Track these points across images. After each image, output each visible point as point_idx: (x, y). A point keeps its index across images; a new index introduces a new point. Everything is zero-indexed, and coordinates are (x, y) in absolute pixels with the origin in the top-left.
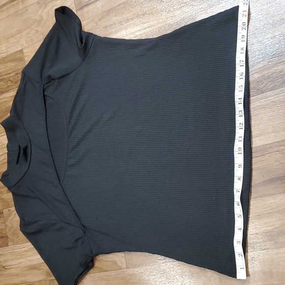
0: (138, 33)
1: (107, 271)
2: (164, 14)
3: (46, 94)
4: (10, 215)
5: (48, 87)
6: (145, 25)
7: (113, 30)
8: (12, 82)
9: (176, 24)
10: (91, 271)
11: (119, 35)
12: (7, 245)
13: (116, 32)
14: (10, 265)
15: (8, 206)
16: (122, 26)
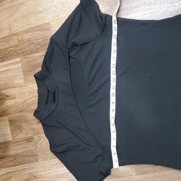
0: (145, 16)
1: (121, 177)
2: (166, 4)
3: (70, 55)
4: (40, 140)
5: (72, 50)
6: (150, 11)
7: (125, 13)
8: (41, 45)
9: (175, 11)
10: (108, 177)
11: (130, 16)
12: (38, 161)
13: (128, 14)
14: (41, 175)
15: (38, 133)
16: (132, 11)
